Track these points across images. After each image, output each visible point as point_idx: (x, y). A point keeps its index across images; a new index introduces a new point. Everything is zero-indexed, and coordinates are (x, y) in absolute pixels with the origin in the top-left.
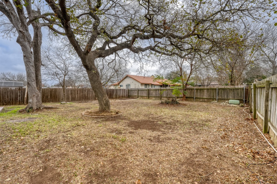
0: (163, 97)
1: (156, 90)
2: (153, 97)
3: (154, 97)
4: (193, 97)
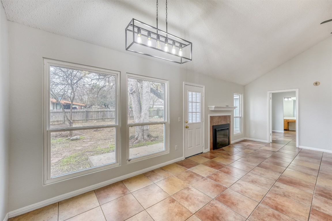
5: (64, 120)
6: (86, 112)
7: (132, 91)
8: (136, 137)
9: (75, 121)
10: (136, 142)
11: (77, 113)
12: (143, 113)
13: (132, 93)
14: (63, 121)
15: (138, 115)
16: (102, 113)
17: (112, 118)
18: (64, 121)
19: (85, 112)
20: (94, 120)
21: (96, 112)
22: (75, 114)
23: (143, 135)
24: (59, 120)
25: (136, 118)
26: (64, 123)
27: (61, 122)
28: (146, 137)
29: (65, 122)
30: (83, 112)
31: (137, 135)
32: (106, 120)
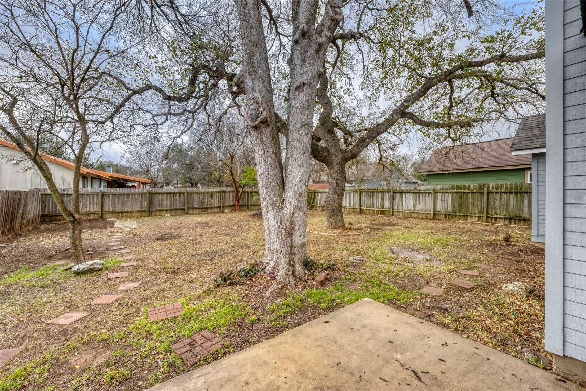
0: (193, 209)
1: (174, 194)
2: (164, 210)
3: (167, 210)
4: (246, 204)
5: (102, 210)
6: (149, 193)
7: (256, 121)
8: (268, 269)
9: (126, 214)
10: (271, 289)
11: (129, 197)
12: (291, 194)
13: (256, 128)
14: (100, 213)
15: (274, 199)
16: (181, 197)
17: (202, 208)
18: (102, 213)
19: (145, 194)
20: (164, 212)
21: (170, 194)
22: (125, 199)
23: (291, 264)
24: (91, 211)
25: (270, 208)
26: (102, 217)
27: (96, 216)
28: (299, 268)
29: (104, 215)
30: (142, 194)
31: (272, 263)
32: (191, 212)
